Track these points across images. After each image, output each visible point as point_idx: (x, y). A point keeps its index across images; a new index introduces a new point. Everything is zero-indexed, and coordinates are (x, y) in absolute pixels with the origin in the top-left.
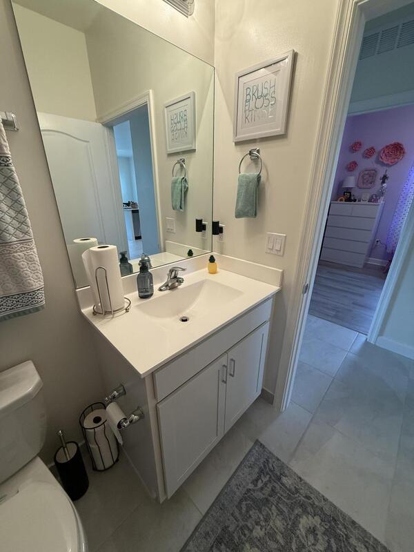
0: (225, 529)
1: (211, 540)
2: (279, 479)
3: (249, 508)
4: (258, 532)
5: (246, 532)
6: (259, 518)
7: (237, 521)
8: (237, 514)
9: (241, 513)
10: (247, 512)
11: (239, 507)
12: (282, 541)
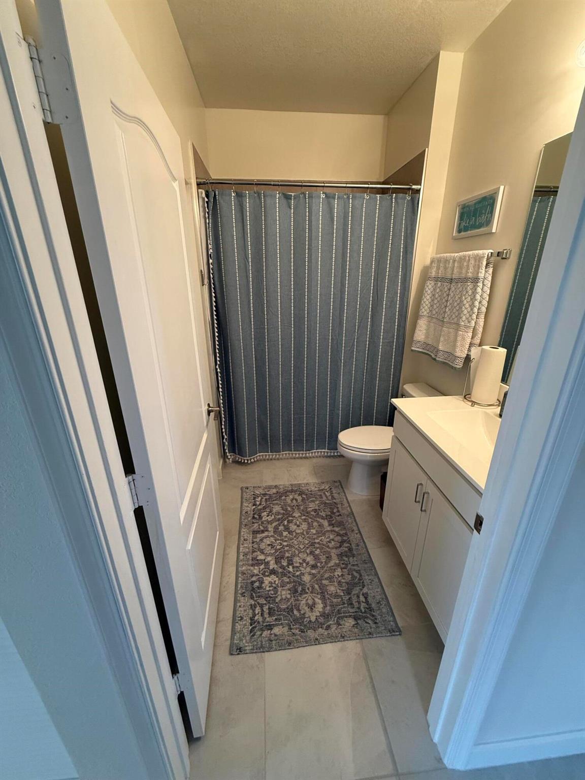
0: (353, 556)
1: (354, 546)
2: (355, 618)
3: (353, 577)
4: (338, 572)
5: (344, 566)
6: (344, 579)
7: (353, 565)
8: (356, 568)
9: (355, 570)
10: (352, 574)
11: (358, 572)
12: (324, 582)
